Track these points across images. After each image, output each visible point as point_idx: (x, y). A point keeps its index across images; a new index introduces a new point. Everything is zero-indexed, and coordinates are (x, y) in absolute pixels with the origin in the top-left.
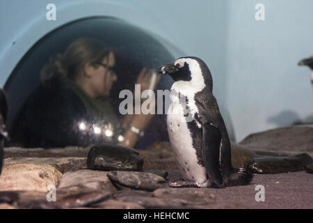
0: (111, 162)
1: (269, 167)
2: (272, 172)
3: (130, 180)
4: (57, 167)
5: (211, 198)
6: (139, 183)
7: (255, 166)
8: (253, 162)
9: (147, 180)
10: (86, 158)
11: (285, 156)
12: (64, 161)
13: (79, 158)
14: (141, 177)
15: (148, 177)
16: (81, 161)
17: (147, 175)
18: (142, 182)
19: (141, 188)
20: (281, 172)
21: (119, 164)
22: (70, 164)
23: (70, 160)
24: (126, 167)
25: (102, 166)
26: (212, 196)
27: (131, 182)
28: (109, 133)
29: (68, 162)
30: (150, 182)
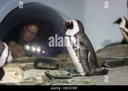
0: (45, 65)
1: (112, 65)
2: (113, 66)
3: (55, 74)
4: (21, 68)
5: (94, 82)
6: (59, 75)
7: (106, 64)
8: (105, 63)
9: (62, 74)
10: (34, 63)
11: (118, 59)
12: (24, 65)
13: (30, 64)
14: (60, 72)
15: (63, 72)
16: (31, 64)
17: (62, 72)
18: (61, 75)
19: (60, 78)
20: (117, 67)
21: (48, 66)
22: (26, 66)
23: (26, 64)
24: (52, 67)
25: (41, 67)
26: (94, 81)
27: (56, 75)
28: (39, 50)
29: (25, 65)
30: (64, 75)
